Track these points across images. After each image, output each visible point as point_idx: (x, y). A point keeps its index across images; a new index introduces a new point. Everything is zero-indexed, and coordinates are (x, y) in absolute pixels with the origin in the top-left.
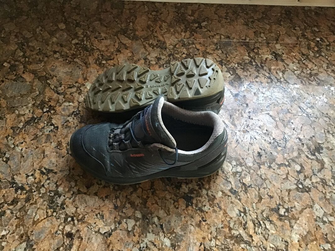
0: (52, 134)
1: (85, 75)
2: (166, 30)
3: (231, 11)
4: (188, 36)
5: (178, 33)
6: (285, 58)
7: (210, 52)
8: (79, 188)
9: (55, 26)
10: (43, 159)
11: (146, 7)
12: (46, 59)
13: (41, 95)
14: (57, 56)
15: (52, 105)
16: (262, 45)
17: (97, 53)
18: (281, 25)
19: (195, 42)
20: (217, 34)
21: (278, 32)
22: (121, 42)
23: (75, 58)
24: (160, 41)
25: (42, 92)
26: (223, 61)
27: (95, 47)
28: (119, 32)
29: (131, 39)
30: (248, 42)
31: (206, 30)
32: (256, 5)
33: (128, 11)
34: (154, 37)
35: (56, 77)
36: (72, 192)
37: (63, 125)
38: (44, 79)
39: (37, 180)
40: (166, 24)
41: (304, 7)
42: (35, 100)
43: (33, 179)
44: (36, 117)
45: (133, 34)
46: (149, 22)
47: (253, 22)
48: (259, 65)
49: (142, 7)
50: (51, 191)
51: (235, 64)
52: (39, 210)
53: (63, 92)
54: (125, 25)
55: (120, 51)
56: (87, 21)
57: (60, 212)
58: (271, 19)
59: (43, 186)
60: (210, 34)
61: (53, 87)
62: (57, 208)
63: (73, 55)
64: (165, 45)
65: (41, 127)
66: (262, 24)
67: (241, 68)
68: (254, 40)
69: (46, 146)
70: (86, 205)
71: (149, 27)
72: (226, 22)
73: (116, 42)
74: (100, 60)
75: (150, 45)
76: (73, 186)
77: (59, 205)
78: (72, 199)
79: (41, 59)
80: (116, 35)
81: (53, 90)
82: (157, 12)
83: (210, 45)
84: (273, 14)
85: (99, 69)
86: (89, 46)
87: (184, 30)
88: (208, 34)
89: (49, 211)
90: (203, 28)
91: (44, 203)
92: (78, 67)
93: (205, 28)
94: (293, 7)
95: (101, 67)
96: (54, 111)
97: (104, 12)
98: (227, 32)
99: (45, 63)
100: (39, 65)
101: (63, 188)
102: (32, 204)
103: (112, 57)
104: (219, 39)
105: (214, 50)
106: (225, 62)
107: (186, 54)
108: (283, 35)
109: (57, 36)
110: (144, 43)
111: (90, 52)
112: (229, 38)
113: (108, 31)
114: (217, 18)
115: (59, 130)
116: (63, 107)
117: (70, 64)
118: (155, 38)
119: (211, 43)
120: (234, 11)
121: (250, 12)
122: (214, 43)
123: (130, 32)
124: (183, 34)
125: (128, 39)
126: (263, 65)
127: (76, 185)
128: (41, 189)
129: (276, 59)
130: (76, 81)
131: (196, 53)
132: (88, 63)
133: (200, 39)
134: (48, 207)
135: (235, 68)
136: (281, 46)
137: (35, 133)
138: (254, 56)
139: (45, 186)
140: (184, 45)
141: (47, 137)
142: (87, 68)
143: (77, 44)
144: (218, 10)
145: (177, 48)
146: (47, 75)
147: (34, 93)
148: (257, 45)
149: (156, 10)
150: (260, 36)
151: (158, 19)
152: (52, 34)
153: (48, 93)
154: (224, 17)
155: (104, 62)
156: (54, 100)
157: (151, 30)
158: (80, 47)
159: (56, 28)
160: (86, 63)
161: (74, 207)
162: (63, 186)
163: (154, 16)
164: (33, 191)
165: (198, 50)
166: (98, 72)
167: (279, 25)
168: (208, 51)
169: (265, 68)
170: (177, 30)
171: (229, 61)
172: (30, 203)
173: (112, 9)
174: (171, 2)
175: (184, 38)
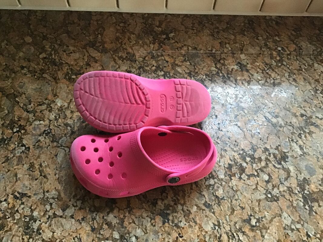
0: (23, 156)
1: (55, 91)
2: (135, 42)
3: (197, 22)
4: (157, 48)
5: (147, 44)
6: (250, 68)
7: (179, 64)
8: (54, 212)
9: (21, 39)
10: (16, 182)
11: (113, 18)
12: (13, 75)
13: (10, 115)
14: (25, 72)
15: (22, 124)
16: (228, 56)
17: (67, 67)
18: (245, 35)
19: (164, 53)
20: (185, 45)
21: (242, 42)
22: (90, 55)
23: (43, 73)
24: (129, 53)
25: (10, 111)
26: (192, 73)
27: (64, 61)
28: (87, 44)
29: (100, 51)
30: (214, 53)
31: (174, 41)
32: (221, 15)
33: (95, 23)
34: (123, 49)
35: (25, 94)
36: (48, 217)
37: (35, 145)
38: (13, 97)
39: (10, 206)
40: (134, 36)
41: (265, 16)
42: (4, 120)
43: (7, 205)
44: (5, 138)
45: (102, 46)
46: (117, 34)
47: (218, 32)
48: (226, 76)
49: (110, 18)
50: (26, 216)
51: (203, 75)
52: (14, 237)
53: (33, 110)
54: (94, 37)
55: (89, 65)
56: (54, 33)
57: (37, 237)
58: (235, 29)
59: (17, 211)
60: (178, 46)
61: (22, 105)
62: (34, 234)
63: (41, 70)
64: (134, 57)
65: (11, 149)
66: (226, 34)
67: (209, 80)
68: (220, 51)
69: (18, 169)
70: (62, 229)
71: (117, 39)
72: (192, 33)
73: (85, 55)
74: (70, 75)
75: (120, 58)
76: (48, 210)
77: (35, 230)
78: (48, 223)
79: (8, 75)
80: (85, 47)
81: (23, 108)
82: (125, 23)
83: (178, 57)
84: (237, 24)
85: (69, 84)
86: (57, 60)
87: (152, 42)
88: (175, 45)
89: (24, 237)
90: (171, 39)
91: (19, 230)
92: (47, 82)
93: (173, 40)
94: (255, 16)
95: (71, 83)
96: (25, 131)
97: (71, 24)
98: (194, 43)
99: (13, 79)
100: (7, 82)
101: (38, 212)
102: (7, 231)
103: (82, 72)
104: (187, 51)
105: (182, 62)
106: (194, 74)
107: (156, 66)
108: (247, 45)
109: (24, 50)
110: (114, 56)
111: (59, 67)
112: (196, 49)
113: (76, 44)
114: (184, 29)
115: (31, 151)
116: (33, 126)
117: (39, 79)
118: (125, 50)
119: (180, 55)
120: (199, 21)
121: (215, 22)
122: (182, 55)
123: (99, 44)
124: (152, 46)
125: (97, 52)
126: (229, 76)
127: (51, 208)
128: (15, 215)
129: (242, 69)
130: (46, 97)
131: (165, 65)
132: (57, 78)
133: (169, 51)
134: (24, 233)
135: (203, 79)
136: (245, 56)
137: (6, 155)
138: (221, 67)
139: (19, 212)
140: (153, 57)
141: (19, 159)
142: (57, 83)
143: (45, 58)
144: (185, 20)
145: (146, 60)
146: (15, 93)
147: (3, 112)
148: (223, 56)
149: (124, 21)
150: (226, 47)
151: (126, 31)
152: (18, 47)
153: (18, 112)
154: (191, 28)
155: (74, 77)
156: (24, 119)
157: (120, 42)
158: (48, 62)
159: (22, 41)
160: (55, 79)
161: (51, 231)
162: (38, 210)
163: (122, 28)
164: (7, 217)
165: (167, 62)
166: (68, 87)
167: (243, 35)
168: (176, 62)
169: (231, 79)
170: (146, 43)
171: (197, 72)
172: (5, 230)
173: (79, 20)
174: (138, 13)
175: (153, 50)
